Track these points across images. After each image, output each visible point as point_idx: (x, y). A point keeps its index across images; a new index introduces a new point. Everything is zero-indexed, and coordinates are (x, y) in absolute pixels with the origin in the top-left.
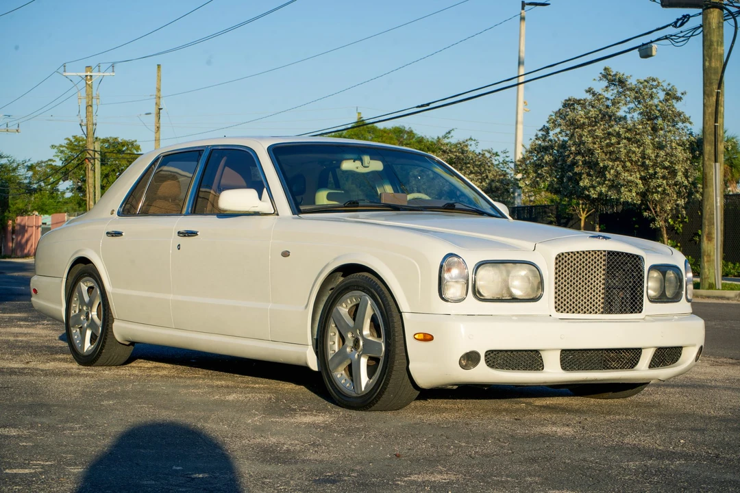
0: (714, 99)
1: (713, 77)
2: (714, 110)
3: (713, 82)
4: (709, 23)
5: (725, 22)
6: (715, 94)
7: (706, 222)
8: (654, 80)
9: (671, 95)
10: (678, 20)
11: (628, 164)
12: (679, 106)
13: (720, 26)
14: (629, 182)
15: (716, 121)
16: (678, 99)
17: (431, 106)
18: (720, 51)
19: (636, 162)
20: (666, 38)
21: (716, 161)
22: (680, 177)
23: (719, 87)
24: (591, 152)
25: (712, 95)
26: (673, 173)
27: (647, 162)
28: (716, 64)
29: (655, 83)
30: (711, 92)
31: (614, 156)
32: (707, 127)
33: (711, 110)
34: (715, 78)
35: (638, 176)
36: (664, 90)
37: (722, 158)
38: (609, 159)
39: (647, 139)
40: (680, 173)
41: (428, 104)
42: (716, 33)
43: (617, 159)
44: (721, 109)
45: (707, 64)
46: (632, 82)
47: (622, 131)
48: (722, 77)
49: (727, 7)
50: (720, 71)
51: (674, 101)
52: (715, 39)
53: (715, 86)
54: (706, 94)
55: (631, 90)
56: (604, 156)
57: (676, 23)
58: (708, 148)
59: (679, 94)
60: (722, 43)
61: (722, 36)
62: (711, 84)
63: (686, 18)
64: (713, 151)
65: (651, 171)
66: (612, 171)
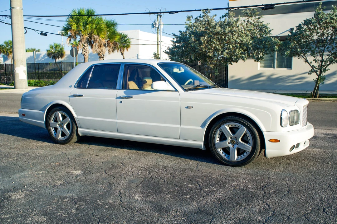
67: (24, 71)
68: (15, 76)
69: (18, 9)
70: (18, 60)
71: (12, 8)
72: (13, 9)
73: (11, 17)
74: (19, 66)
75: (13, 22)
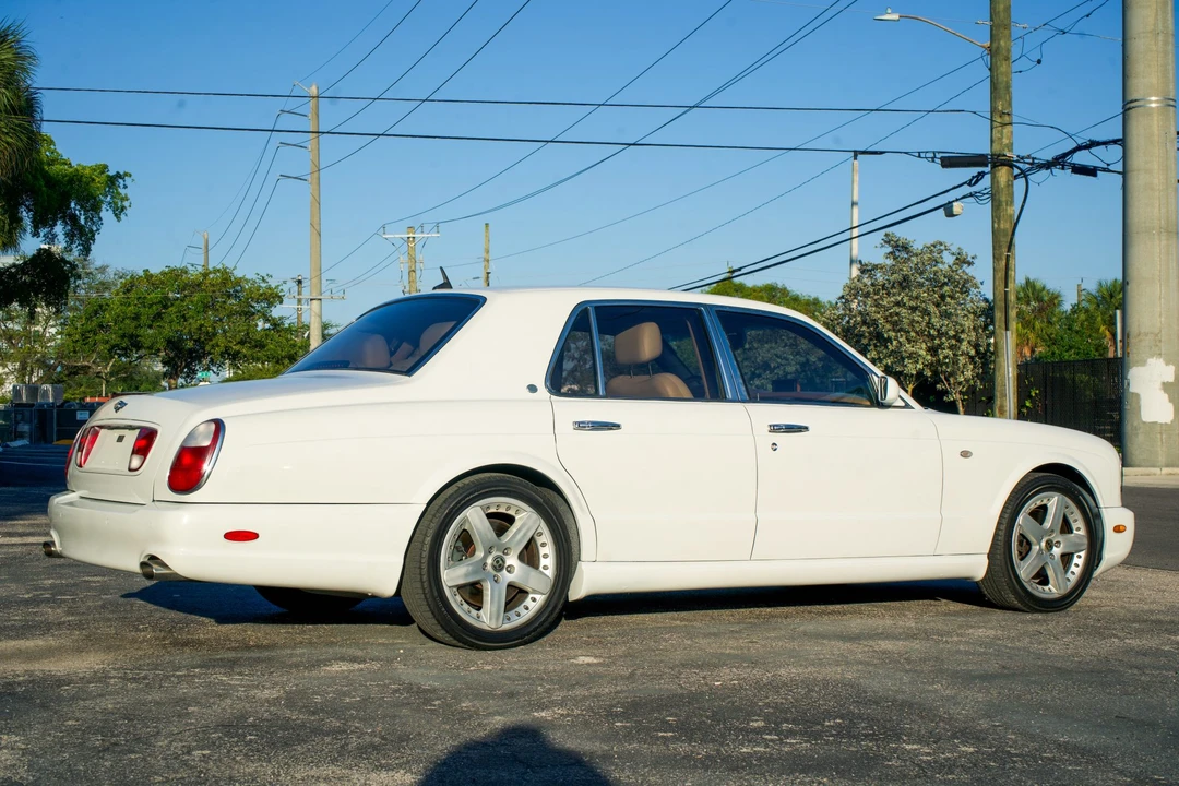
0: (1004, 262)
1: (1002, 239)
2: (1004, 273)
3: (1004, 244)
4: (998, 182)
5: (1016, 182)
6: (1004, 258)
7: (998, 394)
8: (941, 244)
9: (962, 260)
10: (973, 177)
11: (913, 334)
12: (970, 270)
13: (1010, 186)
14: (911, 354)
15: (1006, 286)
16: (970, 264)
17: (743, 271)
18: (1010, 210)
19: (923, 331)
20: (971, 195)
21: (1007, 329)
22: (964, 346)
23: (1009, 251)
24: (874, 323)
25: (1001, 259)
26: (960, 341)
27: (932, 331)
28: (1005, 225)
29: (943, 247)
30: (1001, 254)
31: (897, 327)
32: (997, 293)
33: (1001, 274)
34: (1005, 241)
35: (924, 346)
36: (953, 254)
37: (1014, 325)
38: (894, 330)
39: (932, 308)
40: (965, 343)
41: (740, 269)
42: (1005, 192)
43: (901, 330)
44: (1011, 273)
45: (996, 225)
46: (917, 246)
47: (905, 300)
48: (1012, 239)
49: (1018, 164)
50: (1010, 233)
51: (965, 266)
52: (1003, 198)
53: (1005, 250)
54: (996, 258)
55: (916, 255)
56: (888, 326)
57: (971, 180)
58: (998, 315)
59: (969, 259)
60: (1012, 202)
61: (1011, 195)
62: (1000, 246)
63: (981, 175)
64: (1003, 318)
65: (937, 341)
66: (895, 343)
67: (1164, 384)
68: (1127, 407)
69: (1153, 105)
70: (1139, 335)
71: (1128, 106)
72: (1130, 109)
73: (1122, 142)
74: (1144, 363)
75: (1129, 168)
